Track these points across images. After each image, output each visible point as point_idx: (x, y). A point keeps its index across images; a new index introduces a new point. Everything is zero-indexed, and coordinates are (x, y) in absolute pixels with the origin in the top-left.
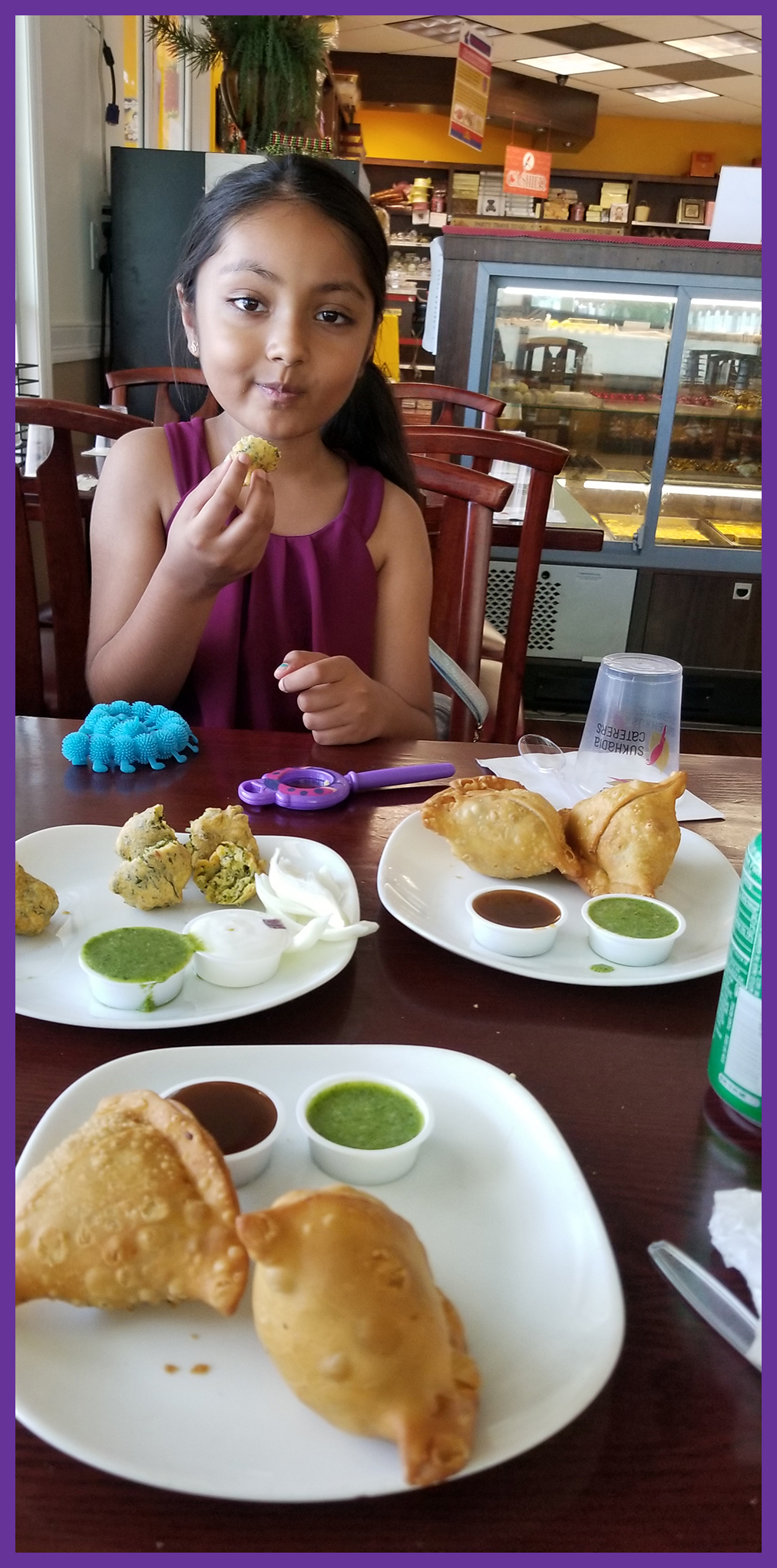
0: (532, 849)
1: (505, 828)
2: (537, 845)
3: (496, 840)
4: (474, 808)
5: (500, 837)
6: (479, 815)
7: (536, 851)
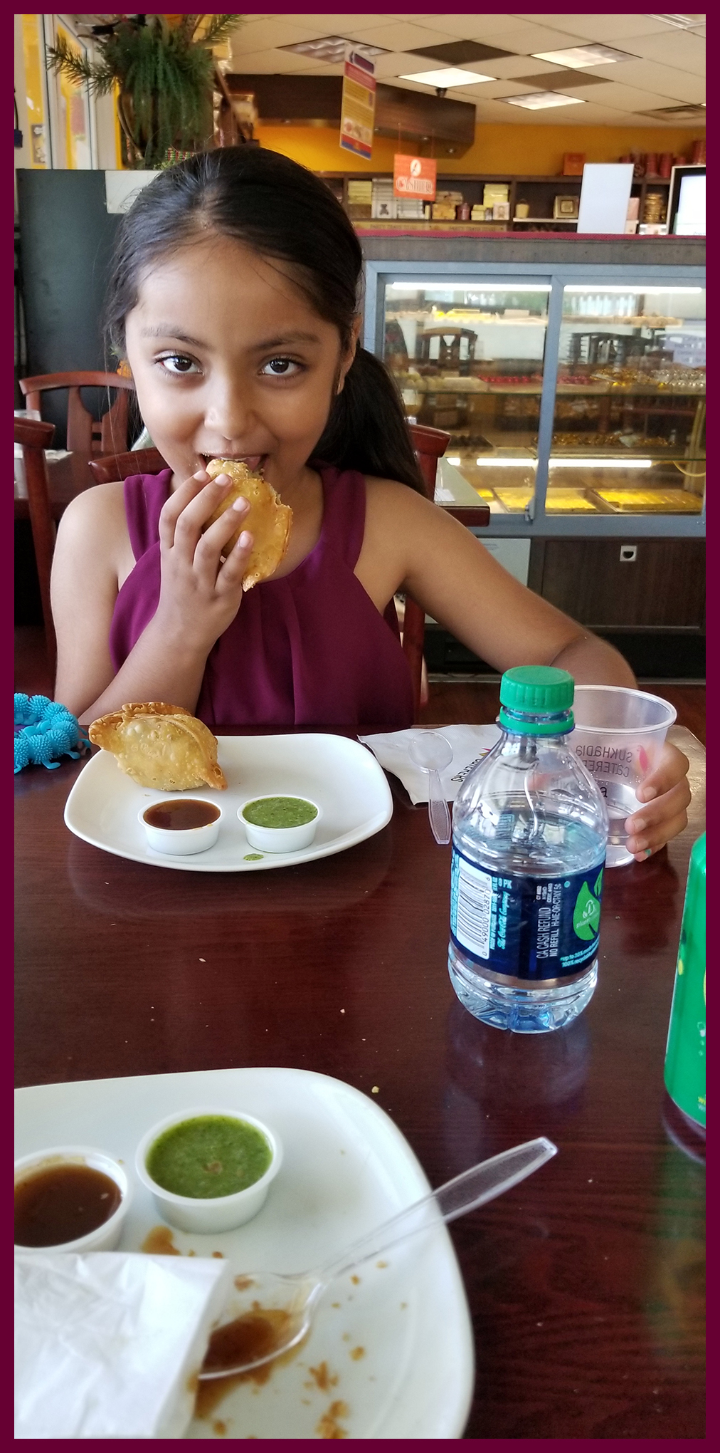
0: (186, 766)
1: (163, 746)
2: (190, 762)
3: (154, 756)
4: (137, 728)
5: (158, 753)
6: (141, 734)
7: (189, 766)
